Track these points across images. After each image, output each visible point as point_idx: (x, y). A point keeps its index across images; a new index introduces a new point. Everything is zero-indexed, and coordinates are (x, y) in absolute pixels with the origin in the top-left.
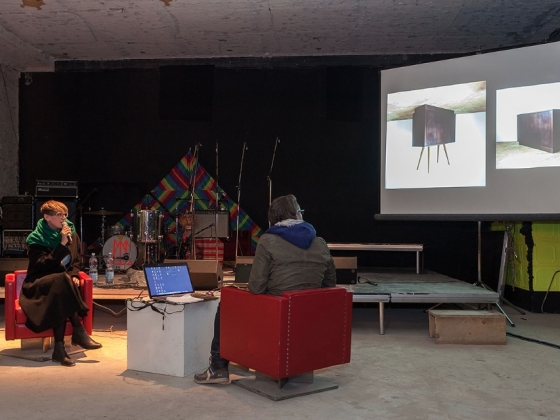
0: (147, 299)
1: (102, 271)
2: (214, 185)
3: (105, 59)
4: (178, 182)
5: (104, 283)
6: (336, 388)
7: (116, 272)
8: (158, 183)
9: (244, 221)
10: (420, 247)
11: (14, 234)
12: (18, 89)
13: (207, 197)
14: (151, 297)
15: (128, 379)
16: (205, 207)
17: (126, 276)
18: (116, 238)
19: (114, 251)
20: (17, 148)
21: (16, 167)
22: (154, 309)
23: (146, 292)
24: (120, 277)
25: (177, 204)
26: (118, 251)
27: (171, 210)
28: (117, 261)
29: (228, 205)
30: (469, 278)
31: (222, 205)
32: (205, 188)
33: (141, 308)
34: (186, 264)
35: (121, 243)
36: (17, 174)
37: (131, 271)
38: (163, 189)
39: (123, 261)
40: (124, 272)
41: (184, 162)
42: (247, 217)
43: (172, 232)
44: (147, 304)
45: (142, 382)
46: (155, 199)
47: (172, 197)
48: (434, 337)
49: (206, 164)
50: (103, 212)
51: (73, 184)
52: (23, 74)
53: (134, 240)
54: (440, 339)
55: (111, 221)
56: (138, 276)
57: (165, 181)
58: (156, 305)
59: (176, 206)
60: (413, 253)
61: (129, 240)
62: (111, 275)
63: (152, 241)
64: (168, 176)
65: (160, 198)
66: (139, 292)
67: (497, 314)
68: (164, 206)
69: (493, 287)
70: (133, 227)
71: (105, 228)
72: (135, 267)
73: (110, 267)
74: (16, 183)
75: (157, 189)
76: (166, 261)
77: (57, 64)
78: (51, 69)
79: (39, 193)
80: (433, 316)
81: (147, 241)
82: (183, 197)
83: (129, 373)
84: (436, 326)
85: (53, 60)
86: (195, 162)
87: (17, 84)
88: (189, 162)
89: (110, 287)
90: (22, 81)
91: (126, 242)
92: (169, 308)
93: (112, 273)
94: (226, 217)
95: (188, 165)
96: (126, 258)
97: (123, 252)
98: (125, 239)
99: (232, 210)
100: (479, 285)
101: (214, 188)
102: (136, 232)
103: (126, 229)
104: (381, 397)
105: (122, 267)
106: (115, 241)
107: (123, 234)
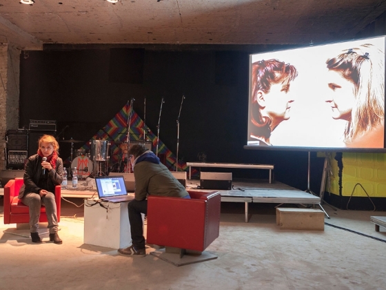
0: (97, 199)
1: (70, 178)
2: (143, 125)
3: (75, 43)
4: (120, 122)
5: (71, 187)
6: (216, 258)
7: (79, 179)
8: (107, 122)
9: (162, 148)
10: (272, 167)
11: (15, 154)
12: (19, 61)
13: (138, 132)
14: (100, 198)
15: (84, 250)
16: (137, 139)
17: (85, 182)
18: (80, 157)
19: (79, 166)
20: (18, 99)
21: (18, 111)
22: (102, 205)
23: (97, 193)
24: (82, 182)
25: (119, 136)
26: (81, 165)
27: (115, 140)
28: (80, 172)
29: (152, 137)
30: (302, 188)
31: (148, 137)
32: (137, 127)
33: (92, 205)
34: (122, 176)
35: (83, 161)
36: (18, 115)
37: (89, 179)
38: (111, 126)
39: (84, 172)
40: (84, 179)
41: (124, 109)
42: (164, 145)
43: (116, 154)
44: (97, 202)
45: (93, 252)
46: (106, 133)
47: (116, 132)
48: (279, 225)
49: (138, 111)
50: (72, 141)
51: (53, 123)
52: (22, 52)
53: (91, 159)
54: (283, 226)
55: (77, 146)
56: (92, 181)
57: (112, 122)
58: (102, 203)
59: (118, 138)
60: (267, 170)
61: (88, 158)
62: (76, 181)
63: (103, 159)
64: (114, 119)
65: (109, 132)
66: (93, 193)
67: (319, 211)
68: (111, 138)
69: (317, 193)
70: (90, 151)
71: (73, 151)
72: (91, 176)
73: (75, 177)
74: (17, 122)
75: (107, 126)
76: (111, 174)
77: (45, 45)
78: (40, 49)
79: (31, 128)
80: (279, 212)
81: (100, 160)
82: (123, 132)
83: (85, 246)
84: (280, 218)
85: (42, 42)
86: (131, 110)
87: (19, 58)
88: (127, 109)
89: (74, 190)
90: (22, 56)
91: (86, 160)
92: (111, 205)
93: (77, 180)
94: (150, 145)
95: (128, 112)
96: (86, 170)
97: (84, 167)
98: (86, 158)
99: (154, 140)
100: (308, 192)
101: (142, 127)
102: (93, 153)
103: (87, 152)
104: (245, 264)
105: (84, 176)
106: (79, 159)
107: (84, 155)
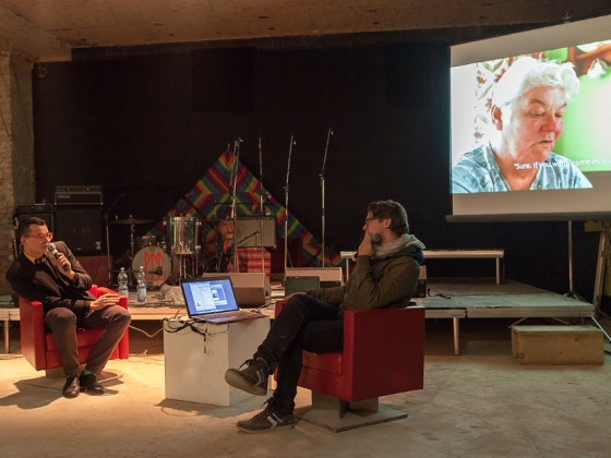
0: (186, 318)
1: (133, 288)
2: (258, 186)
3: (128, 44)
4: (216, 185)
5: (136, 302)
6: (404, 417)
7: (148, 289)
8: (192, 185)
9: (293, 227)
10: (500, 253)
12: (30, 82)
13: (248, 200)
14: (190, 316)
15: (167, 409)
16: (247, 212)
17: (159, 293)
18: (147, 249)
19: (145, 266)
20: (32, 150)
21: (32, 172)
22: (194, 329)
23: (185, 311)
24: (153, 294)
25: (216, 208)
26: (150, 265)
27: (209, 217)
28: (150, 276)
29: (275, 209)
30: (559, 288)
31: (267, 209)
32: (247, 191)
33: (179, 329)
34: (228, 278)
35: (152, 255)
36: (32, 179)
37: (166, 287)
38: (199, 192)
39: (156, 276)
40: (157, 289)
41: (222, 160)
42: (297, 222)
43: (211, 242)
44: (187, 324)
45: (182, 412)
46: (190, 203)
47: (209, 202)
48: (517, 357)
49: (248, 163)
50: (131, 221)
51: (96, 189)
52: (36, 65)
53: (168, 251)
54: (526, 359)
55: (141, 231)
56: (174, 293)
57: (201, 184)
58: (196, 325)
59: (214, 212)
60: (492, 260)
61: (161, 251)
62: (144, 292)
63: (189, 252)
64: (205, 178)
65: (196, 203)
66: (175, 311)
67: (595, 329)
68: (201, 213)
69: (588, 297)
70: (165, 236)
71: (135, 238)
72: (169, 282)
73: (141, 283)
74: (32, 190)
75: (192, 192)
76: (205, 275)
77: (74, 51)
78: (67, 58)
79: (59, 200)
80: (516, 333)
81: (183, 252)
82: (223, 200)
83: (167, 403)
84: (519, 345)
85: (69, 46)
86: (235, 160)
87: (30, 76)
88: (228, 160)
89: (141, 306)
90: (35, 73)
91: (159, 255)
92: (211, 329)
93: (145, 290)
94: (273, 222)
95: (230, 164)
96: (159, 272)
97: (156, 266)
98: (157, 250)
99: (279, 214)
100: (570, 295)
101: (257, 190)
102: (169, 242)
103: (159, 239)
104: (458, 426)
105: (155, 284)
106: (146, 253)
107: (154, 244)
